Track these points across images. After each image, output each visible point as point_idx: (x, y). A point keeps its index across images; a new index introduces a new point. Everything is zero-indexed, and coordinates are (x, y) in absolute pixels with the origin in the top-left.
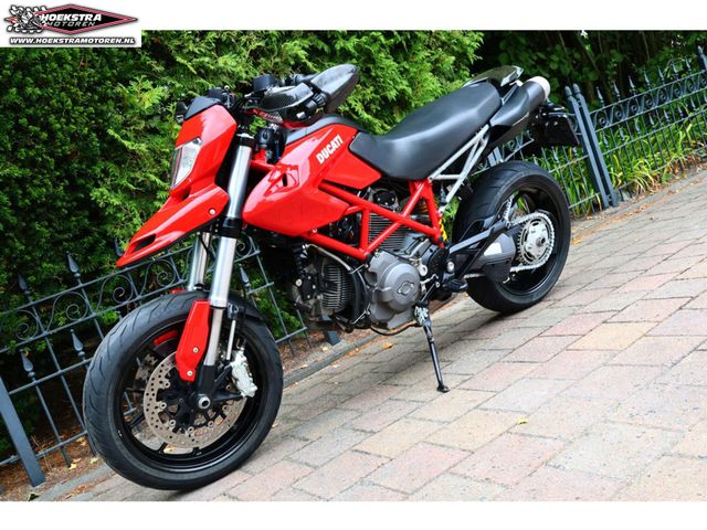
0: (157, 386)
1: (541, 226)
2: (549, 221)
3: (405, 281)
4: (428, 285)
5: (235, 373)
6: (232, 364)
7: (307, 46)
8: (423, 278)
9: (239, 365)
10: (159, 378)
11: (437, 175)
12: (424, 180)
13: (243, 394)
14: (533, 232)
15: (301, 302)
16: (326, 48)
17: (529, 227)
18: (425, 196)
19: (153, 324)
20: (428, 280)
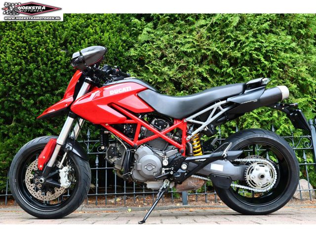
0: (33, 168)
1: (267, 168)
2: (273, 167)
3: (150, 164)
4: (166, 171)
5: (61, 175)
6: (60, 170)
7: (207, 69)
8: (163, 167)
9: (64, 172)
10: (34, 165)
11: (190, 119)
12: (181, 119)
13: (61, 185)
14: (257, 169)
15: (107, 158)
16: (218, 70)
17: (255, 166)
18: (180, 127)
19: (38, 143)
20: (168, 169)
